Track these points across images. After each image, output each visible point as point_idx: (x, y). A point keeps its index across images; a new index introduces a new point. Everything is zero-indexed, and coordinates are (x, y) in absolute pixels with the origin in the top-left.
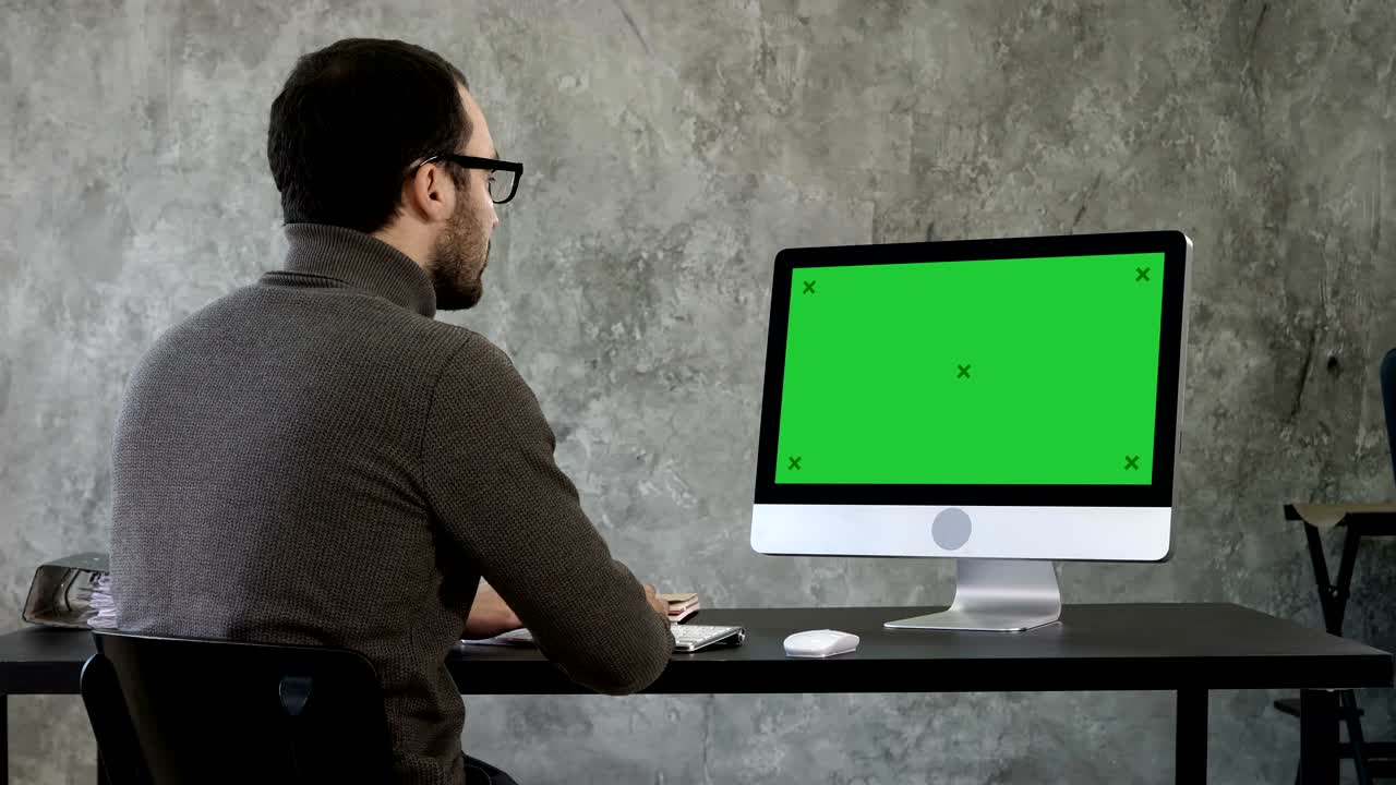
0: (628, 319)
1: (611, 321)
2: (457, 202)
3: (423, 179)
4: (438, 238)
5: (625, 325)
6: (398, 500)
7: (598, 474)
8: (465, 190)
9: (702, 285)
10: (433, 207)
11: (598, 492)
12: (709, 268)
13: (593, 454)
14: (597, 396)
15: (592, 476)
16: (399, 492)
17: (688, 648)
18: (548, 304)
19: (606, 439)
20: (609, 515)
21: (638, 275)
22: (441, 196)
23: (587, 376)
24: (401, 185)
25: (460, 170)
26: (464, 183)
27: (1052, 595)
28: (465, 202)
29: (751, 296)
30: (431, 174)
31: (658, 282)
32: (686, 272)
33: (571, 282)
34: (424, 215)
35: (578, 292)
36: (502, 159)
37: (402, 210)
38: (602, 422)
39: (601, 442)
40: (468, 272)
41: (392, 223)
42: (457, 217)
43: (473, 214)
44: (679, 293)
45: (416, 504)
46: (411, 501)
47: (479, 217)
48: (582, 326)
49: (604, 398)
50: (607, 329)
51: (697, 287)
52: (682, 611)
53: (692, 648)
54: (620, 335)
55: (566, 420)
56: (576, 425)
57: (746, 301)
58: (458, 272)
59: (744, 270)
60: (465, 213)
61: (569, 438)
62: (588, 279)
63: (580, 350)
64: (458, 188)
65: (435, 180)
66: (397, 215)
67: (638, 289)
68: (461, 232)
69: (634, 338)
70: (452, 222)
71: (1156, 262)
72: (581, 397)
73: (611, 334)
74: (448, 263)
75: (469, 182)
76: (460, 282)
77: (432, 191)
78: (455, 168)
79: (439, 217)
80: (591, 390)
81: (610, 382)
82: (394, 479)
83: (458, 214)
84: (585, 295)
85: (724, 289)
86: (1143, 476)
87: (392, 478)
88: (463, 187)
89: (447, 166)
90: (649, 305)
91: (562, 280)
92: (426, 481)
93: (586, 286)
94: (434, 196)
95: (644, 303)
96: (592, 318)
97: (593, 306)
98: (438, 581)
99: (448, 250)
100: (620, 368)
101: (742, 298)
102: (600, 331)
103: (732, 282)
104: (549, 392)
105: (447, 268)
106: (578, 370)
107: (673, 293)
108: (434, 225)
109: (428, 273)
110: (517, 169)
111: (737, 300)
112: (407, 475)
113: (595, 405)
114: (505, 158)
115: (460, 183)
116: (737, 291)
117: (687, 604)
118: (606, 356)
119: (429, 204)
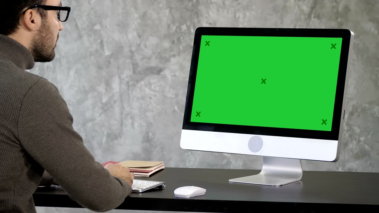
0: (188, 23)
1: (181, 24)
2: (42, 24)
3: (27, 15)
4: (35, 37)
5: (187, 26)
6: (8, 141)
7: (173, 89)
8: (45, 19)
9: (220, 10)
10: (32, 26)
11: (174, 96)
12: (224, 3)
13: (172, 80)
14: (174, 56)
15: (171, 90)
16: (8, 138)
17: (139, 191)
18: (155, 16)
19: (177, 74)
20: (178, 107)
21: (193, 5)
22: (35, 21)
23: (170, 47)
24: (19, 17)
25: (43, 11)
26: (45, 16)
27: (299, 170)
28: (45, 23)
29: (241, 15)
30: (31, 13)
31: (202, 8)
32: (214, 4)
33: (165, 7)
34: (29, 29)
35: (167, 11)
36: (62, 6)
37: (19, 27)
38: (176, 67)
39: (175, 76)
40: (47, 49)
41: (16, 32)
42: (42, 29)
43: (49, 27)
44: (211, 13)
45: (15, 143)
46: (13, 141)
47: (51, 28)
48: (169, 26)
49: (177, 57)
50: (179, 28)
51: (218, 10)
52: (152, 171)
53: (141, 191)
54: (185, 30)
55: (161, 66)
56: (165, 68)
57: (239, 17)
58: (43, 50)
59: (239, 4)
60: (45, 28)
61: (162, 73)
62: (172, 6)
63: (167, 36)
64: (42, 18)
65: (33, 16)
66: (18, 28)
67: (193, 10)
68: (44, 35)
69: (191, 31)
70: (40, 31)
71: (339, 41)
72: (167, 56)
73: (181, 29)
74: (38, 46)
75: (47, 16)
76: (45, 53)
77: (31, 19)
78: (41, 10)
79: (34, 29)
80: (172, 53)
81: (180, 49)
82: (7, 133)
83: (42, 28)
84: (170, 12)
85: (230, 12)
86: (328, 128)
87: (6, 133)
88: (44, 18)
89: (38, 10)
90: (197, 17)
91: (161, 6)
92: (19, 134)
93: (171, 9)
94: (33, 22)
95: (195, 17)
96: (173, 22)
97: (173, 17)
98: (26, 170)
99: (39, 41)
100: (184, 44)
101: (237, 16)
102: (177, 28)
103: (233, 9)
104: (154, 53)
105: (38, 48)
106: (166, 44)
107: (208, 13)
108: (32, 32)
109: (30, 50)
110: (68, 9)
111: (235, 16)
112: (12, 132)
113: (173, 60)
114: (63, 5)
115: (43, 16)
116: (235, 13)
117: (154, 168)
118: (179, 39)
119: (30, 25)
